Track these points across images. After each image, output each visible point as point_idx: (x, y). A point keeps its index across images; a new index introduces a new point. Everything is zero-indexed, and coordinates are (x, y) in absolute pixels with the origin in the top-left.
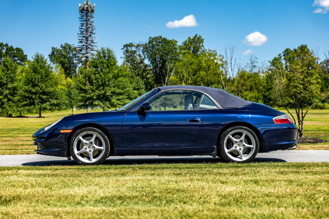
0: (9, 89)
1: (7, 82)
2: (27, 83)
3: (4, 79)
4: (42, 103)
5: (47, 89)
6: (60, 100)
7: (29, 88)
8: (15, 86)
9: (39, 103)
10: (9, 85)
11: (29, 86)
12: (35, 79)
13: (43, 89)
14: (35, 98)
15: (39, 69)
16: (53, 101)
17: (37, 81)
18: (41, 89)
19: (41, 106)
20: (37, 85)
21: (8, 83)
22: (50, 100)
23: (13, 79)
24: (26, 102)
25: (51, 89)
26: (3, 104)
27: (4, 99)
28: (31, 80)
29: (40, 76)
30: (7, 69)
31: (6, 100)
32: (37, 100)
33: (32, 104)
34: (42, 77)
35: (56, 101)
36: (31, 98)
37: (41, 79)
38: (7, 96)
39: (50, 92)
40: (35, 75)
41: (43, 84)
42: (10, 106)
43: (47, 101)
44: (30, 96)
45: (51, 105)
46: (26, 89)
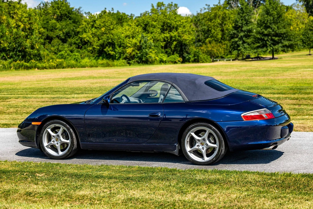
0: (244, 31)
1: (242, 25)
2: (260, 25)
3: (239, 22)
4: (274, 45)
5: (279, 30)
6: (292, 41)
7: (262, 30)
8: (249, 29)
9: (272, 45)
10: (245, 27)
11: (262, 28)
12: (268, 21)
13: (275, 30)
14: (267, 40)
15: (272, 11)
16: (285, 43)
17: (269, 23)
18: (273, 31)
19: (273, 48)
20: (269, 27)
21: (244, 26)
22: (283, 41)
23: (248, 21)
24: (258, 44)
25: (283, 31)
26: (238, 46)
27: (239, 41)
28: (264, 22)
29: (272, 18)
30: (242, 12)
31: (241, 42)
32: (269, 42)
33: (265, 45)
34: (274, 18)
35: (288, 42)
36: (263, 40)
37: (273, 20)
38: (243, 38)
39: (282, 34)
40: (268, 17)
41: (275, 26)
42: (245, 48)
43: (280, 43)
44: (263, 38)
45: (283, 46)
46: (259, 31)
